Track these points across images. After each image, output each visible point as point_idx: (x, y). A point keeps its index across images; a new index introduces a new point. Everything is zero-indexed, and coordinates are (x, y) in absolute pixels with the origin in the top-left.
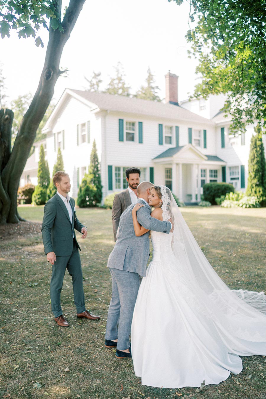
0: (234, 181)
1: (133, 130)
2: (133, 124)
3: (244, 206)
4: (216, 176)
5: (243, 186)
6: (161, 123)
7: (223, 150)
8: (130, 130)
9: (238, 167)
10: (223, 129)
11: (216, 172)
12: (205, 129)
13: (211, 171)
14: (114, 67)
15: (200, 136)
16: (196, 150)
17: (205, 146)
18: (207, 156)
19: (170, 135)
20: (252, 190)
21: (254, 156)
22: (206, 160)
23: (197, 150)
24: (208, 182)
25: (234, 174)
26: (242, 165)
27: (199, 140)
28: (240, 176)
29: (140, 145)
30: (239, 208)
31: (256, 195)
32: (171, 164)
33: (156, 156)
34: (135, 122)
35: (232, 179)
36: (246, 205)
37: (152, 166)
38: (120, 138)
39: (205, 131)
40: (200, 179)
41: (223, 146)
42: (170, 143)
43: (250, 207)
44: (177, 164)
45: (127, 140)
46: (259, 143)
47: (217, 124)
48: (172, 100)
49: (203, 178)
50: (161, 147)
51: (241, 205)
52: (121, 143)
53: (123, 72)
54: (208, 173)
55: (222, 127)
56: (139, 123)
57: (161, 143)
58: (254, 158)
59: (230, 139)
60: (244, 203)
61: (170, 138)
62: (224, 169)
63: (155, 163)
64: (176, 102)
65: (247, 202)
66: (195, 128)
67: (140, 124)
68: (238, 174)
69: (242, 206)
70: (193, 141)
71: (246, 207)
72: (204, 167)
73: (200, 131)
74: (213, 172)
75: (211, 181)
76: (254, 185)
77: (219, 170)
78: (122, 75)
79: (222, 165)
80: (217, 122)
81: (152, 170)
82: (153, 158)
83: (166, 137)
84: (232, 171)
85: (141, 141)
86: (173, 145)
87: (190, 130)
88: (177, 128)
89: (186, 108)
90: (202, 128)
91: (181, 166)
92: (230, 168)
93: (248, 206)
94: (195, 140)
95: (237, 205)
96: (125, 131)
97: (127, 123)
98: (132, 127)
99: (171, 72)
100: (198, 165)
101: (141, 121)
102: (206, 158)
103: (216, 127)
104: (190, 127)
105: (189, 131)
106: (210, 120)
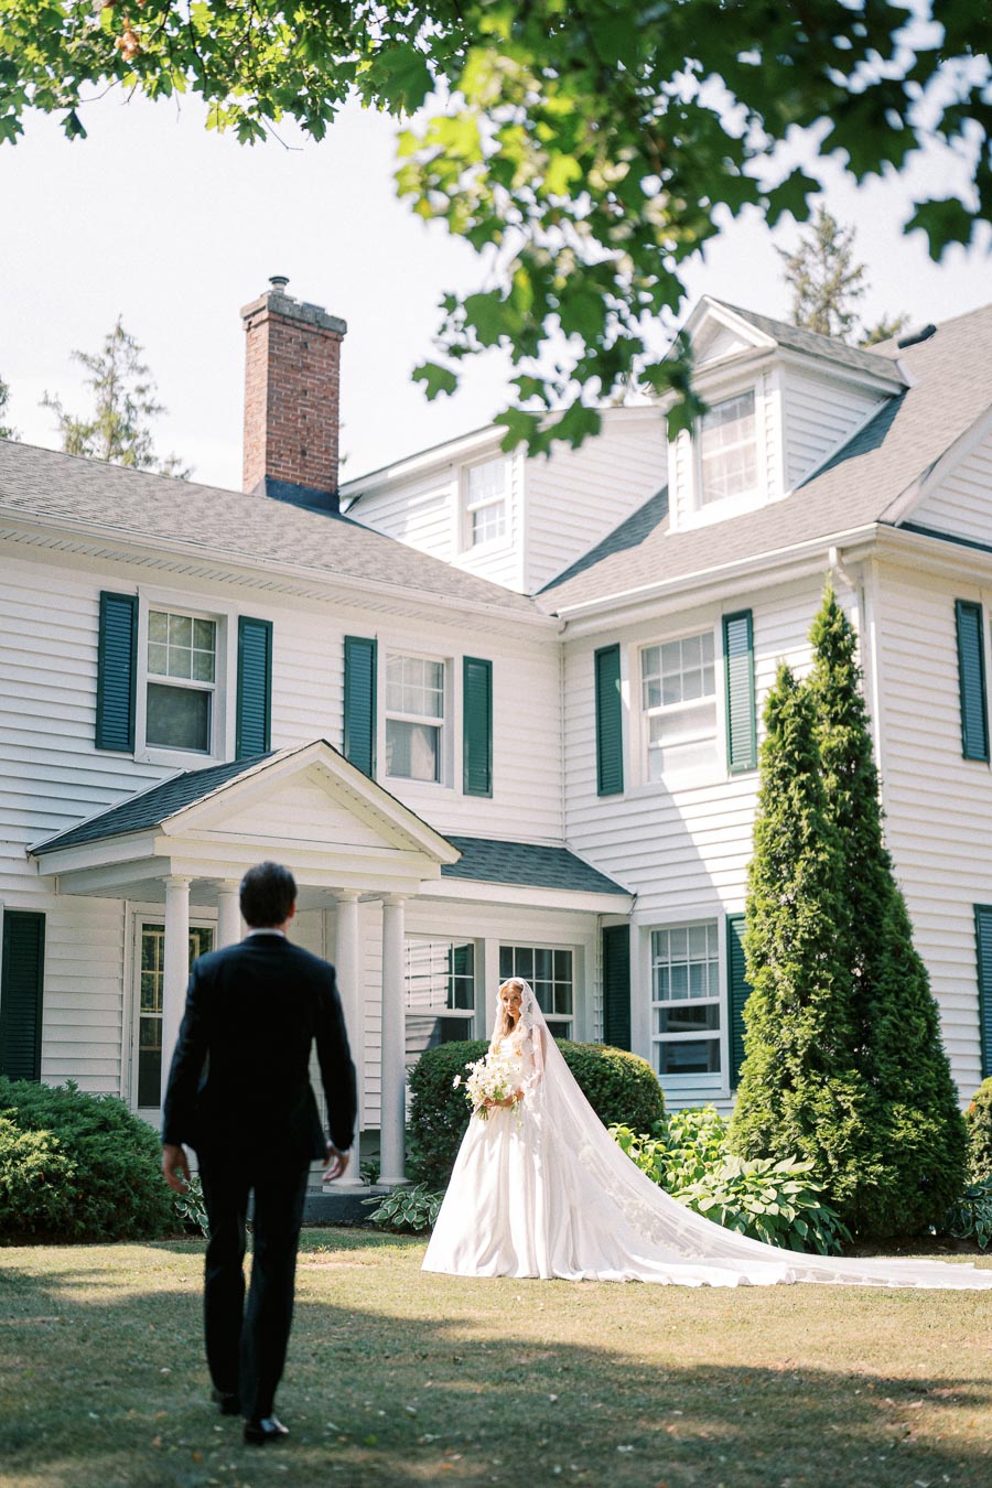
6: (123, 587)
7: (612, 806)
9: (712, 927)
10: (607, 660)
12: (479, 649)
14: (84, 358)
17: (479, 780)
20: (776, 1103)
21: (798, 831)
25: (688, 979)
26: (728, 912)
27: (435, 731)
28: (721, 999)
31: (805, 1144)
35: (671, 1017)
37: (25, 902)
39: (479, 676)
41: (610, 780)
42: (202, 743)
46: (829, 737)
47: (569, 623)
48: (289, 472)
53: (141, 391)
54: (491, 975)
55: (606, 642)
57: (113, 732)
58: (797, 848)
59: (659, 725)
62: (615, 940)
64: (320, 486)
66: (396, 641)
68: (715, 984)
74: (532, 961)
76: (792, 1063)
77: (580, 948)
78: (130, 407)
79: (601, 915)
80: (566, 610)
82: (41, 839)
83: (161, 691)
84: (669, 959)
86: (218, 757)
87: (360, 656)
88: (257, 634)
90: (456, 646)
92: (658, 937)
99: (288, 291)
102: (452, 856)
103: (564, 644)
104: (363, 631)
105: (351, 661)
106: (529, 597)
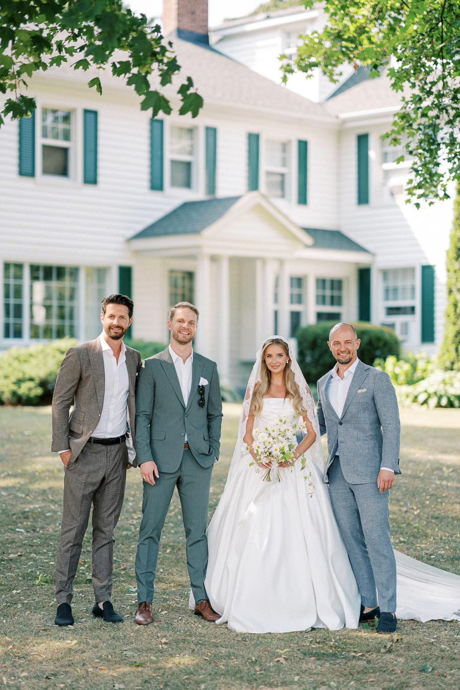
0: (398, 320)
1: (67, 136)
2: (67, 118)
3: (433, 402)
4: (336, 300)
5: (428, 335)
7: (364, 210)
8: (56, 137)
9: (412, 270)
10: (363, 140)
11: (337, 284)
12: (303, 137)
13: (321, 283)
15: (284, 163)
16: (271, 210)
17: (303, 199)
18: (309, 231)
19: (186, 158)
22: (307, 246)
23: (279, 211)
24: (309, 319)
25: (400, 292)
26: (425, 263)
27: (283, 175)
28: (417, 303)
29: (90, 189)
30: (416, 406)
32: (193, 257)
33: (140, 228)
34: (75, 110)
35: (392, 311)
36: (440, 398)
37: (126, 262)
38: (20, 165)
39: (303, 146)
40: (286, 308)
41: (363, 197)
42: (188, 184)
43: (451, 405)
44: (214, 259)
45: (46, 171)
47: (344, 122)
48: (188, 26)
49: (297, 308)
50: (156, 196)
51: (422, 398)
52: (27, 182)
54: (311, 291)
55: (362, 132)
56: (86, 112)
57: (157, 185)
59: (387, 174)
60: (431, 390)
61: (188, 165)
62: (364, 275)
63: (137, 252)
64: (201, 31)
65: (441, 389)
66: (269, 134)
67: (91, 116)
68: (413, 297)
69: (425, 402)
70: (263, 179)
71: (439, 405)
72: (298, 270)
73: (285, 147)
74: (328, 285)
75: (320, 316)
77: (348, 278)
79: (357, 264)
80: (343, 116)
81: (126, 274)
82: (131, 233)
83: (173, 162)
84: (391, 284)
85: (91, 178)
86: (198, 193)
87: (254, 140)
88: (211, 133)
89: (233, 56)
90: (294, 135)
91: (225, 266)
92: (385, 273)
93: (444, 402)
94: (269, 174)
95: (411, 398)
96: (40, 141)
97: (45, 111)
98: (61, 126)
100: (281, 262)
101: (91, 106)
102: (309, 240)
103: (340, 131)
104: (254, 129)
105: (250, 144)
106: (320, 104)
